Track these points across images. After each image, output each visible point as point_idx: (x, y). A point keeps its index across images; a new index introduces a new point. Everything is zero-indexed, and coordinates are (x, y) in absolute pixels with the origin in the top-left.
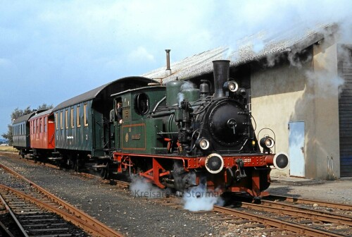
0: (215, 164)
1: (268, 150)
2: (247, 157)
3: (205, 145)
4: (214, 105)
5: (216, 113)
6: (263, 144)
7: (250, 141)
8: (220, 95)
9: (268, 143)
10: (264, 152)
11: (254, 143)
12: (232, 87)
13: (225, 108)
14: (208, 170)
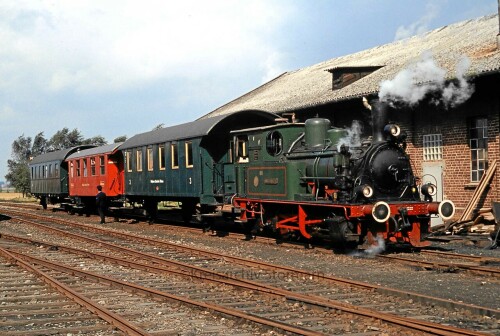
0: (381, 212)
1: (430, 197)
2: (409, 205)
3: (368, 192)
4: (375, 149)
5: (377, 159)
6: (425, 191)
7: (410, 188)
8: (380, 139)
9: (430, 190)
10: (426, 199)
11: (414, 190)
12: (393, 131)
13: (385, 153)
14: (375, 218)
